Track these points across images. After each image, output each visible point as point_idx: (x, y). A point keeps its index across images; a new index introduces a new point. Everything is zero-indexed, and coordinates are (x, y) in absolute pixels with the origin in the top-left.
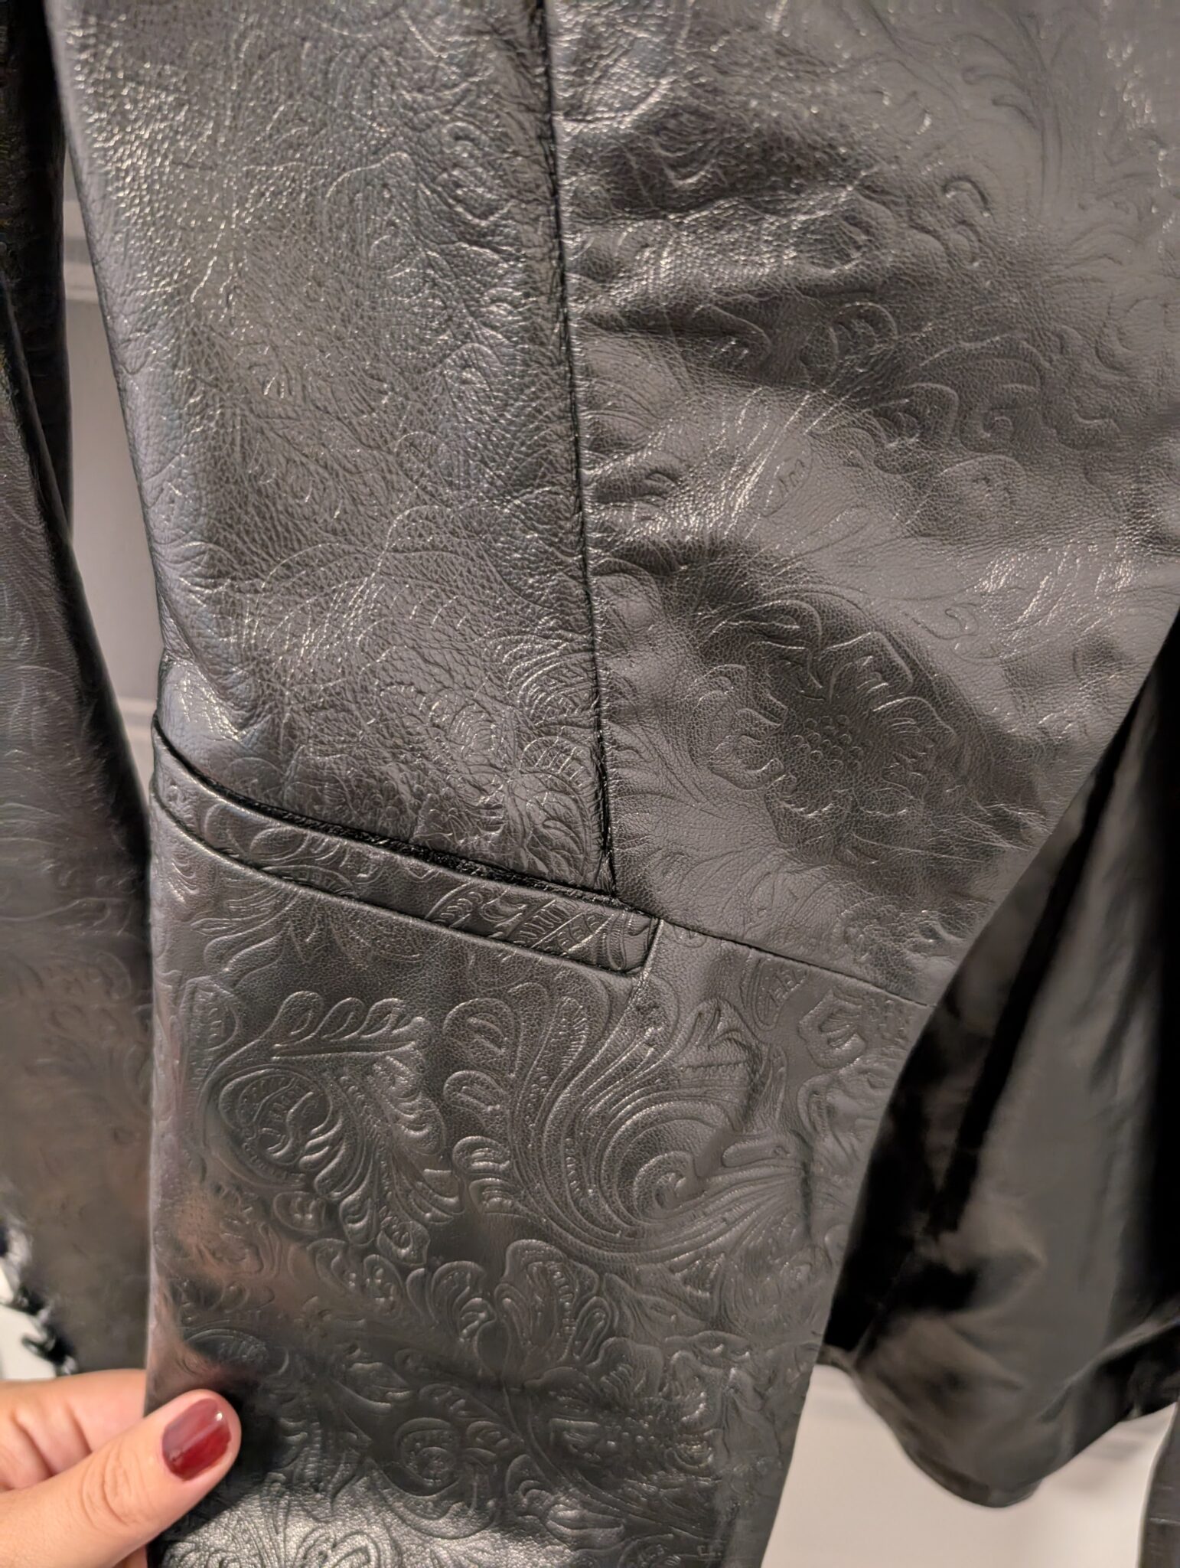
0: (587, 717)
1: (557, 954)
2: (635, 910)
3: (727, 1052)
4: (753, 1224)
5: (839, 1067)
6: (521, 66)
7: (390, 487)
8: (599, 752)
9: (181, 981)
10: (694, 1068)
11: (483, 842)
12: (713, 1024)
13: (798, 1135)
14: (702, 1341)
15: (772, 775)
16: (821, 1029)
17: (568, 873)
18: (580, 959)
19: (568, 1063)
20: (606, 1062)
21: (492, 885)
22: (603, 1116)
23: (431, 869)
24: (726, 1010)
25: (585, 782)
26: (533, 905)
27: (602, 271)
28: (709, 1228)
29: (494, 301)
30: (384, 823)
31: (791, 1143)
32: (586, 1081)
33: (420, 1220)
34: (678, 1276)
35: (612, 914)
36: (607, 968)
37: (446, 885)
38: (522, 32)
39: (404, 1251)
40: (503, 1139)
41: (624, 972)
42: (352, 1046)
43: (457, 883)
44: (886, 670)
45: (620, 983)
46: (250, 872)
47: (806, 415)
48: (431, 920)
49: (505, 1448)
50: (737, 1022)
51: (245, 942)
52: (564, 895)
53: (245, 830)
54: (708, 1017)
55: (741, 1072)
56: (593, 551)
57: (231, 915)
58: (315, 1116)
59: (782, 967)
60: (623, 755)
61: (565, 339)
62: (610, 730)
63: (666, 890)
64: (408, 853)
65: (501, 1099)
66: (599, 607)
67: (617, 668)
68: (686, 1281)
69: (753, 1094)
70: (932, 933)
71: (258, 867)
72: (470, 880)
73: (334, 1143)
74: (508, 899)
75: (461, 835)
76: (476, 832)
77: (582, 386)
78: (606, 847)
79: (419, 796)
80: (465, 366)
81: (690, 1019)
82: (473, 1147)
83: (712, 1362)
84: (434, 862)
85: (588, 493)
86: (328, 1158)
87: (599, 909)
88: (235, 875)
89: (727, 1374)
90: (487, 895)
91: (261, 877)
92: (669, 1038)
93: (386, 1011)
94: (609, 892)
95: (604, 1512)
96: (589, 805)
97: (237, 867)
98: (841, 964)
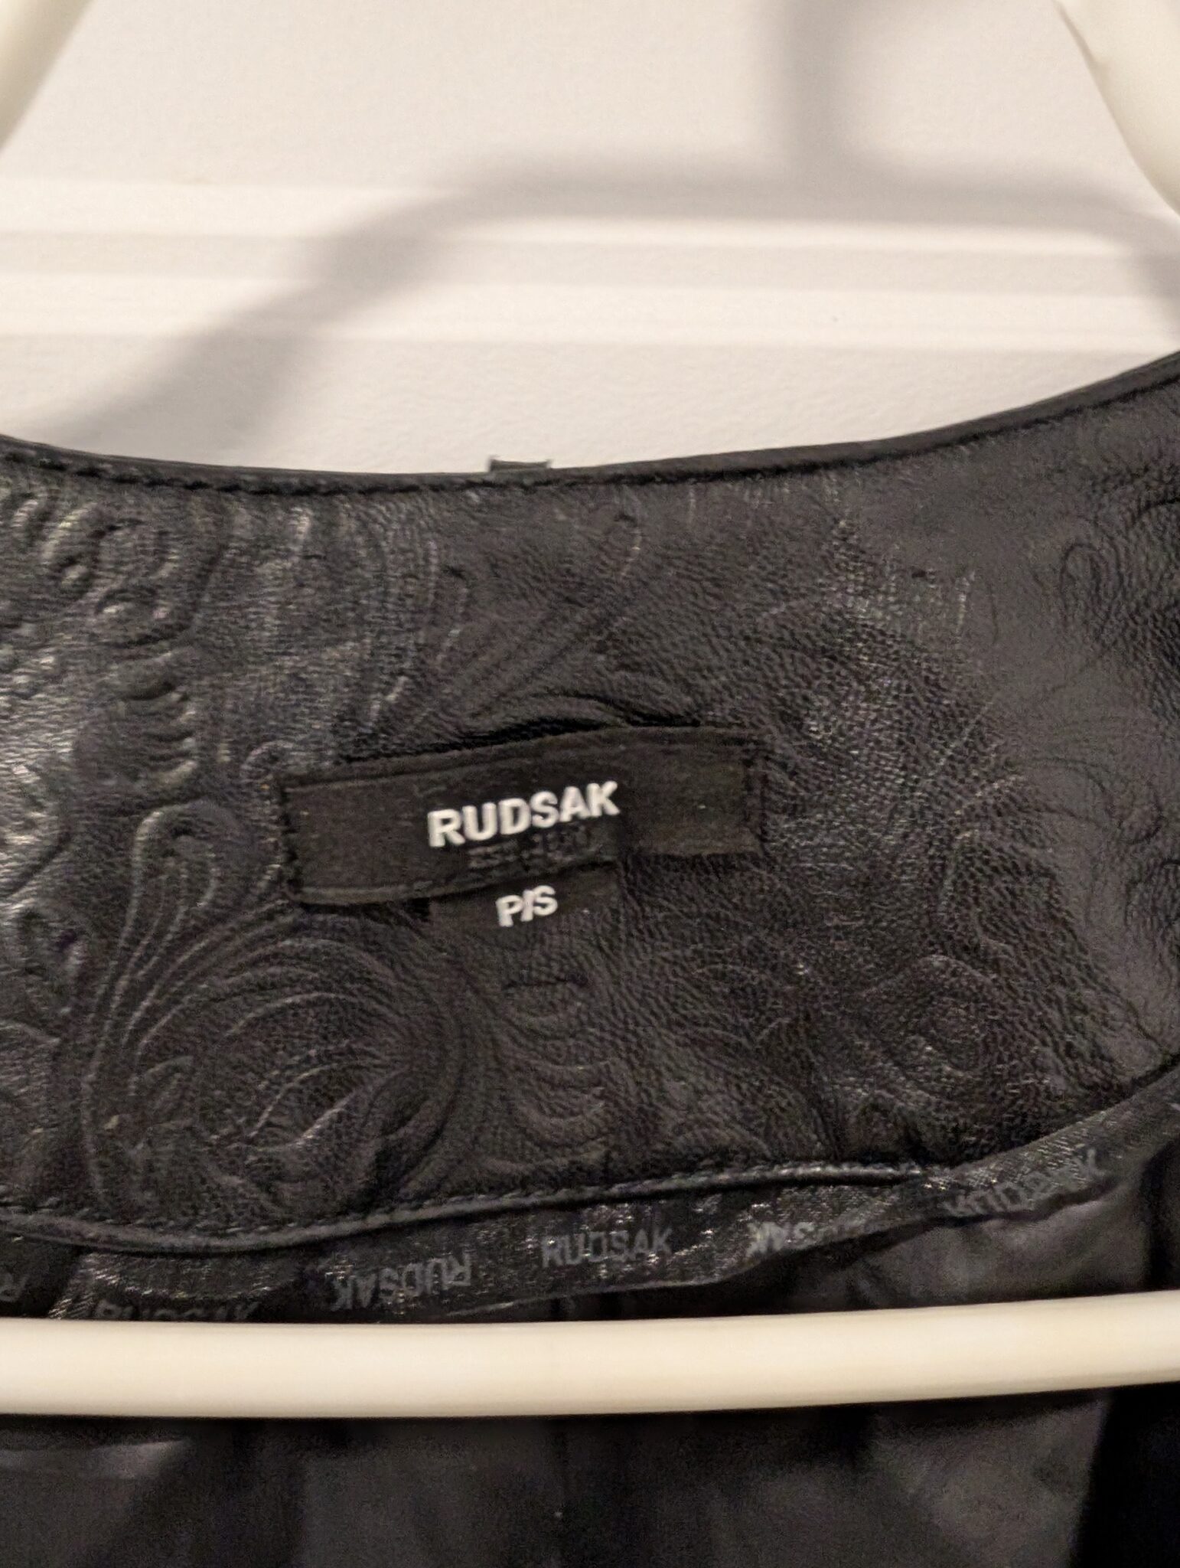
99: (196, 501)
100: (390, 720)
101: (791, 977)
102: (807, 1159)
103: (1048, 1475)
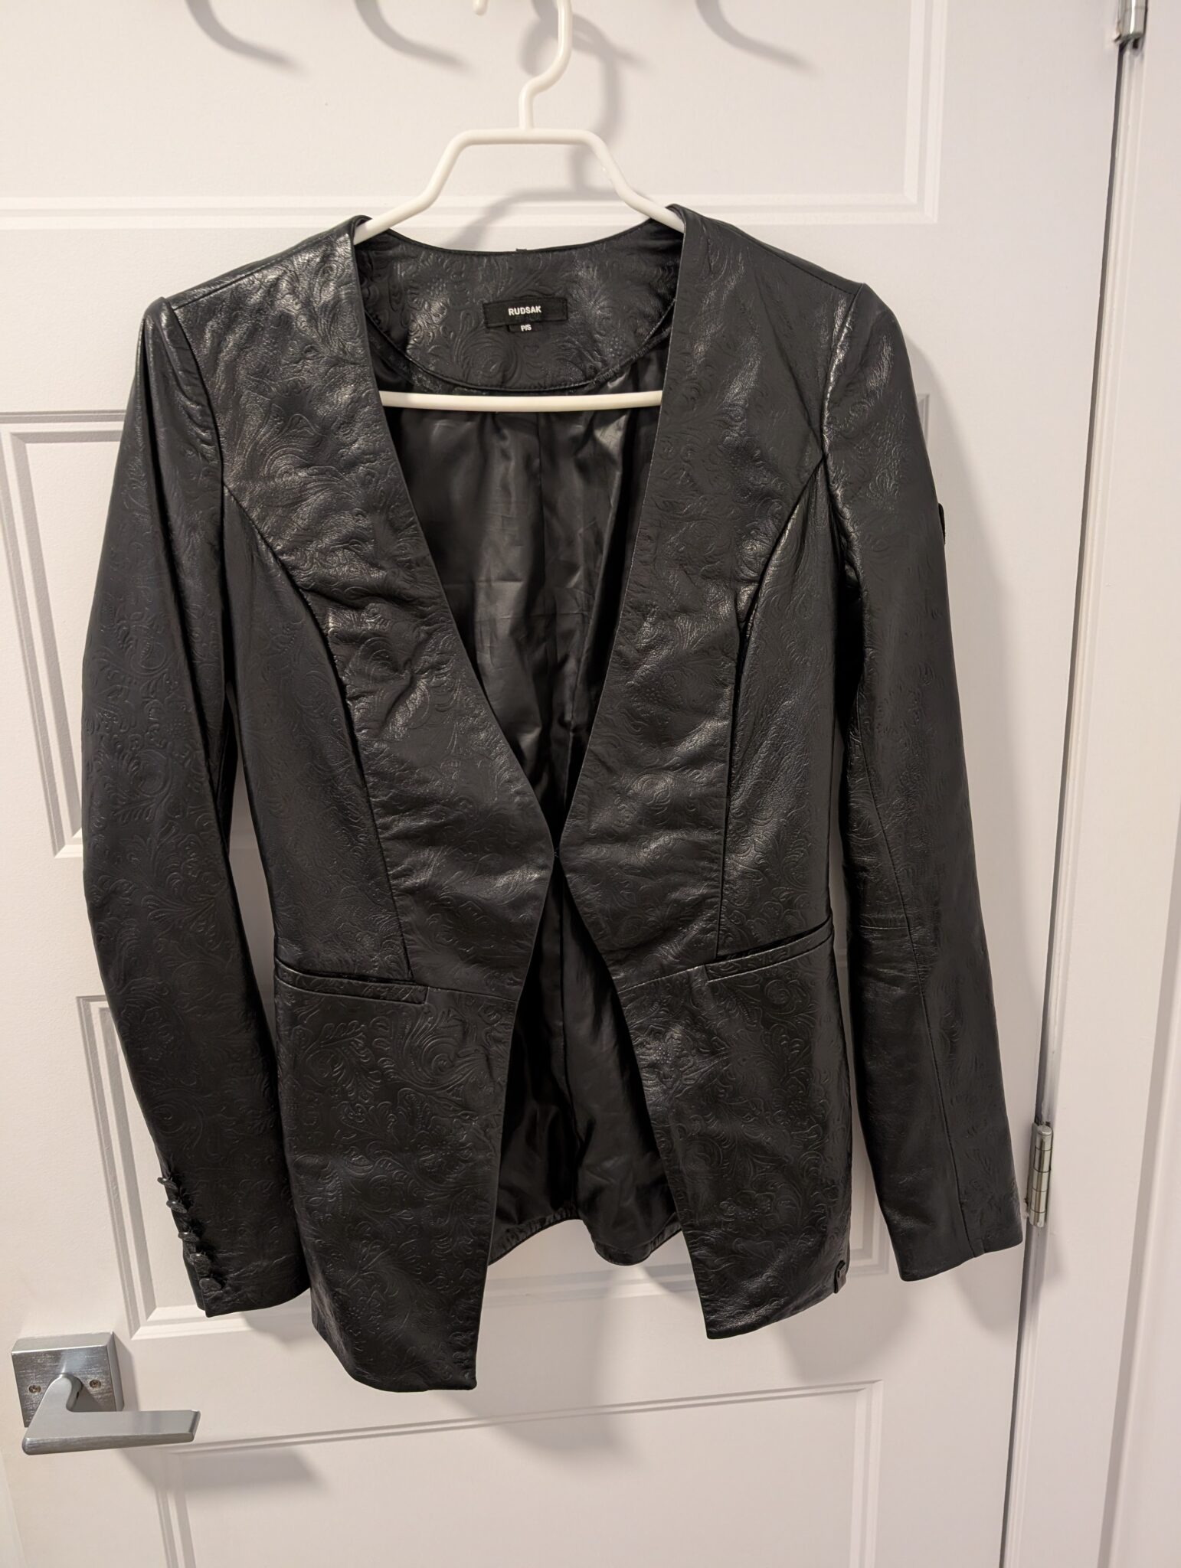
0: (399, 933)
1: (399, 1001)
2: (421, 985)
3: (453, 1022)
4: (471, 1074)
5: (493, 1024)
6: (361, 789)
7: (339, 883)
8: (403, 942)
9: (290, 1030)
10: (444, 1028)
11: (373, 972)
12: (448, 1015)
13: (483, 1047)
14: (463, 1115)
15: (454, 942)
16: (485, 1013)
17: (399, 977)
18: (405, 1001)
19: (407, 1031)
20: (417, 1030)
21: (377, 984)
22: (419, 1046)
23: (360, 982)
24: (452, 1010)
25: (401, 951)
26: (390, 988)
27: (386, 827)
28: (456, 1077)
29: (361, 837)
30: (346, 970)
31: (481, 1049)
32: (413, 1036)
33: (370, 1090)
34: (450, 1094)
35: (413, 987)
36: (415, 1003)
37: (366, 986)
38: (360, 783)
39: (367, 1101)
40: (391, 1057)
41: (420, 1003)
42: (345, 1037)
43: (368, 985)
44: (475, 910)
45: (418, 1006)
46: (311, 992)
47: (443, 852)
48: (363, 996)
49: (406, 1178)
50: (455, 1013)
51: (311, 1012)
52: (399, 984)
53: (308, 981)
54: (446, 1013)
55: (459, 1028)
56: (394, 891)
57: (306, 1006)
58: (335, 1062)
59: (468, 995)
60: (410, 942)
61: (379, 843)
62: (407, 936)
63: (428, 977)
64: (353, 979)
65: (388, 1046)
66: (398, 905)
67: (404, 919)
68: (453, 1095)
69: (465, 1033)
70: (511, 979)
71: (313, 991)
72: (372, 984)
73: (343, 1068)
74: (384, 988)
75: (367, 970)
76: (371, 969)
77: (385, 853)
78: (409, 968)
79: (355, 961)
80: (355, 851)
81: (440, 1014)
82: (384, 1061)
83: (465, 1121)
84: (360, 980)
85: (390, 877)
86: (340, 1074)
87: (409, 986)
88: (308, 994)
89: (471, 1124)
90: (377, 987)
91: (314, 993)
92: (435, 1020)
93: (353, 1025)
94: (413, 981)
95: (442, 1191)
96: (403, 957)
97: (307, 992)
98: (488, 992)
99: (467, 257)
100: (501, 295)
101: (575, 345)
102: (580, 382)
103: (619, 429)
